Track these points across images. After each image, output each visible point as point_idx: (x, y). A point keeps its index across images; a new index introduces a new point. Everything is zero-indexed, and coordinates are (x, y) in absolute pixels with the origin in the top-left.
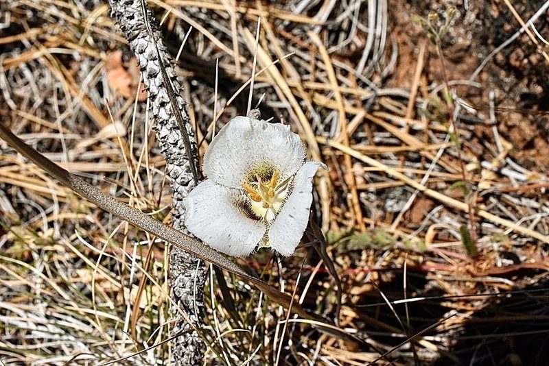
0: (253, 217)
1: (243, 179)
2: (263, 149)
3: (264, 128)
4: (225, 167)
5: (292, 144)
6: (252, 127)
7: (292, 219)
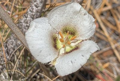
0: (55, 47)
1: (62, 27)
2: (78, 22)
3: (85, 15)
4: (58, 19)
5: (91, 28)
6: (80, 11)
7: (72, 64)
